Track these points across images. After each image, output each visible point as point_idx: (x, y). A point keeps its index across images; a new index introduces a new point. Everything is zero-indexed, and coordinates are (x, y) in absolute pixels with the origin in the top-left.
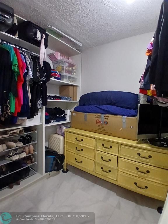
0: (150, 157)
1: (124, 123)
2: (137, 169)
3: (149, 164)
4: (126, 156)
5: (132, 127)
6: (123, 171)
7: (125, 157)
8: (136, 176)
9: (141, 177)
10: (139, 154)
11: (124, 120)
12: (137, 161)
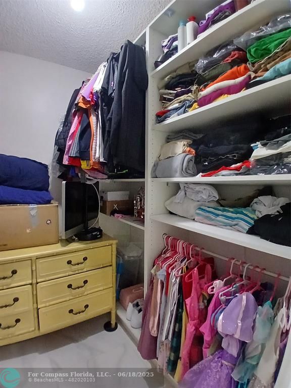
0: (85, 259)
1: (33, 216)
2: (70, 286)
3: (85, 270)
4: (47, 276)
5: (49, 222)
6: (48, 304)
7: (47, 279)
8: (70, 300)
9: (78, 296)
10: (69, 262)
11: (33, 213)
12: (67, 274)
